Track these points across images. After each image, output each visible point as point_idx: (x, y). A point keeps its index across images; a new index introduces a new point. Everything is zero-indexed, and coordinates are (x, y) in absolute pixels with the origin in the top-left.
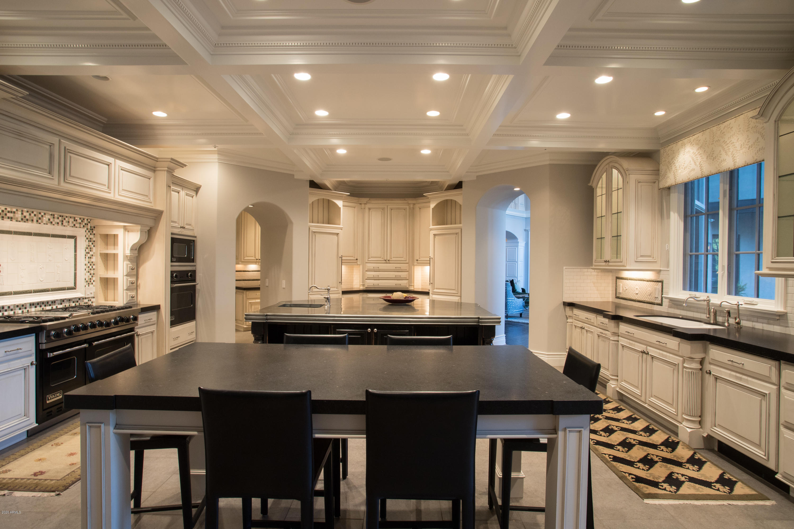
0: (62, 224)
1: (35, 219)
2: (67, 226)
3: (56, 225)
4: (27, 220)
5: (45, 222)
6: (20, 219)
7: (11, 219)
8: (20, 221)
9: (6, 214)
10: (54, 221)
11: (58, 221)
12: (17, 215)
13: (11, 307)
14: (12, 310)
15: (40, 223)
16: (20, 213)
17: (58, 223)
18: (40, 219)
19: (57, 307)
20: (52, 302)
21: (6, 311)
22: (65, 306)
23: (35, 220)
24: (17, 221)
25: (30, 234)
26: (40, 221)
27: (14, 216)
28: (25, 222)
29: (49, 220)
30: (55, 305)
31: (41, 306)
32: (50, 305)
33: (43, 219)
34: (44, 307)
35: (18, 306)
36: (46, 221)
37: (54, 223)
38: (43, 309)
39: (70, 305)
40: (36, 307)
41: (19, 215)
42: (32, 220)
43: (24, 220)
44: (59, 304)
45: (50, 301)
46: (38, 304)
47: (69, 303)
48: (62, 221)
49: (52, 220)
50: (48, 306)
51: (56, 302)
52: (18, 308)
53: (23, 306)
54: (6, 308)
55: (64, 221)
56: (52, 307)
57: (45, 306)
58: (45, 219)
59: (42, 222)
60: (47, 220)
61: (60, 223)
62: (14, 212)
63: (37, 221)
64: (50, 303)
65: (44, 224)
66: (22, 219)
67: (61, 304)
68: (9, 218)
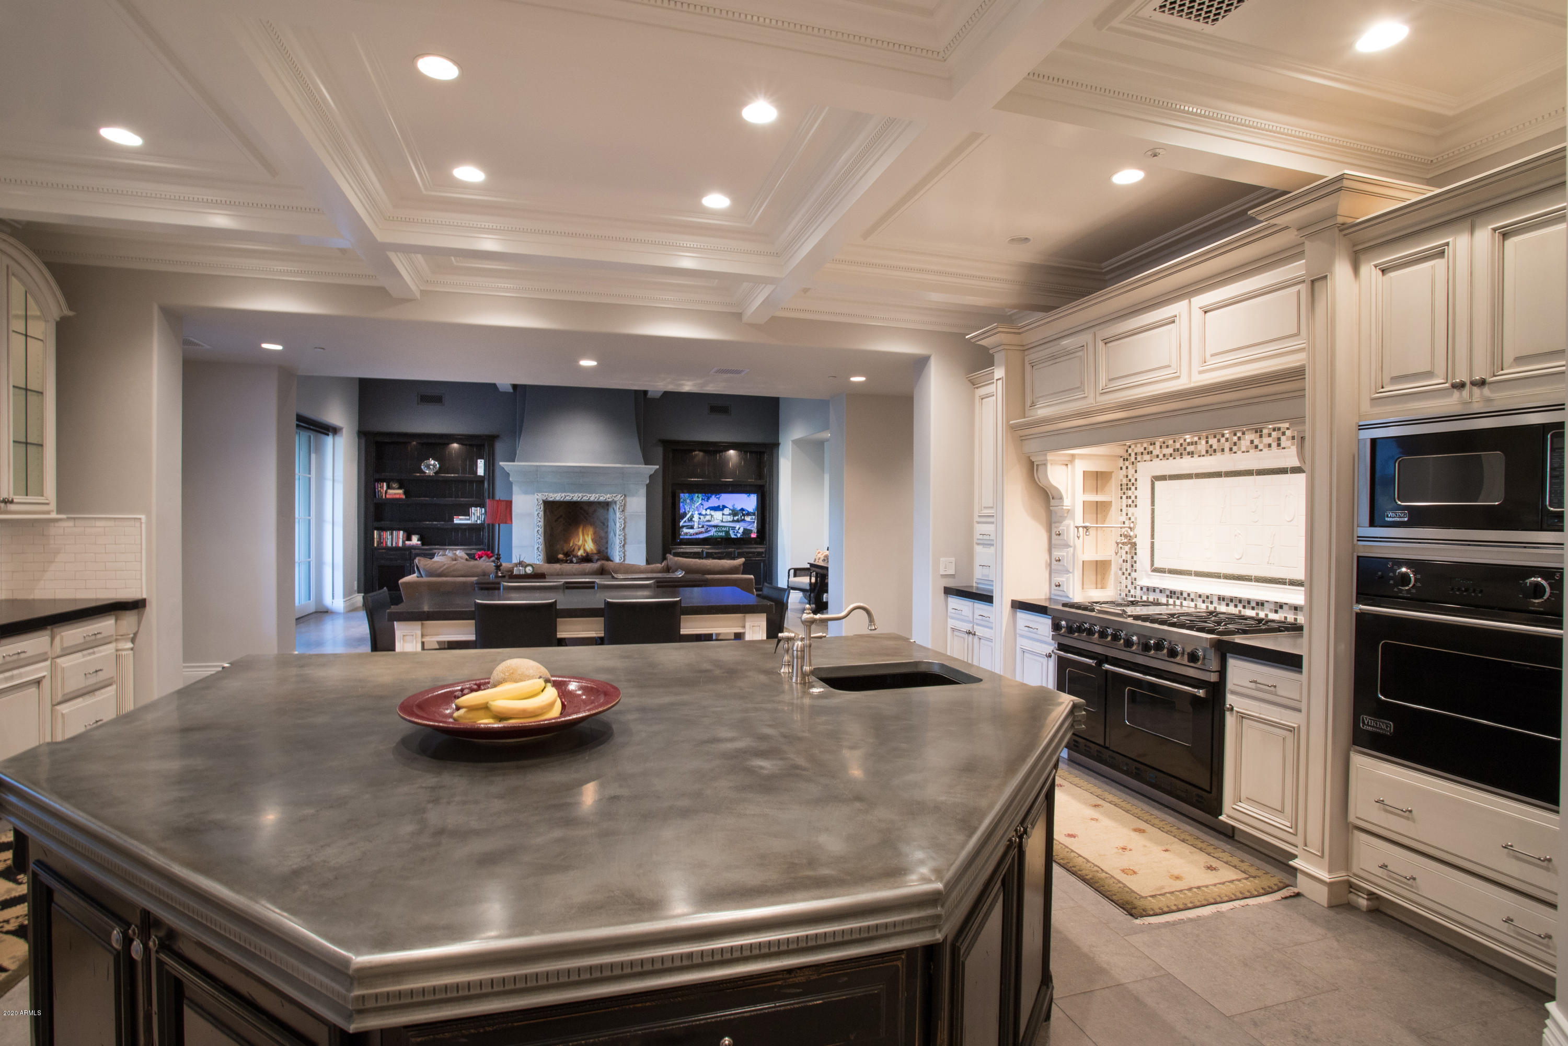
0: (1279, 445)
1: (1227, 446)
2: (1289, 448)
3: (1266, 450)
4: (1215, 451)
5: (1244, 449)
6: (1203, 453)
7: (1191, 454)
8: (1203, 456)
9: (1185, 449)
10: (1261, 442)
11: (1269, 440)
12: (1199, 447)
13: (1192, 596)
14: (1192, 600)
15: (1235, 453)
16: (1203, 442)
17: (1270, 446)
18: (1235, 444)
19: (1266, 615)
20: (1257, 604)
21: (1185, 599)
22: (1286, 618)
23: (1227, 450)
24: (1199, 456)
25: (1218, 475)
26: (1235, 449)
27: (1196, 448)
28: (1211, 455)
29: (1252, 442)
30: (1263, 610)
31: (1236, 606)
32: (1253, 608)
33: (1240, 444)
34: (1242, 610)
35: (1200, 596)
36: (1247, 446)
37: (1260, 447)
38: (1240, 611)
39: (1296, 619)
40: (1227, 605)
41: (1202, 446)
42: (1223, 450)
43: (1211, 451)
44: (1271, 611)
45: (1254, 600)
46: (1231, 600)
47: (1296, 614)
48: (1279, 439)
49: (1256, 442)
50: (1249, 608)
51: (1266, 604)
52: (1201, 600)
53: (1208, 597)
54: (1185, 595)
55: (1283, 438)
56: (1257, 614)
57: (1244, 607)
58: (1245, 443)
59: (1239, 449)
60: (1248, 443)
61: (1274, 445)
62: (1196, 443)
63: (1231, 449)
64: (1253, 604)
65: (1243, 452)
66: (1207, 452)
67: (1276, 612)
68: (1189, 453)
